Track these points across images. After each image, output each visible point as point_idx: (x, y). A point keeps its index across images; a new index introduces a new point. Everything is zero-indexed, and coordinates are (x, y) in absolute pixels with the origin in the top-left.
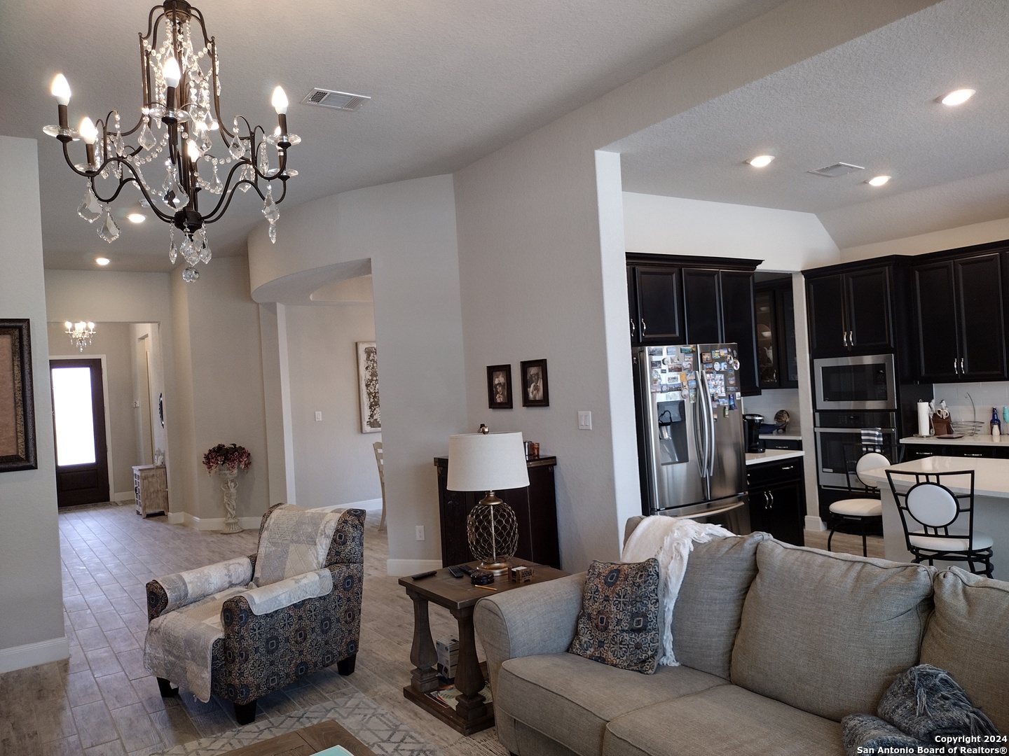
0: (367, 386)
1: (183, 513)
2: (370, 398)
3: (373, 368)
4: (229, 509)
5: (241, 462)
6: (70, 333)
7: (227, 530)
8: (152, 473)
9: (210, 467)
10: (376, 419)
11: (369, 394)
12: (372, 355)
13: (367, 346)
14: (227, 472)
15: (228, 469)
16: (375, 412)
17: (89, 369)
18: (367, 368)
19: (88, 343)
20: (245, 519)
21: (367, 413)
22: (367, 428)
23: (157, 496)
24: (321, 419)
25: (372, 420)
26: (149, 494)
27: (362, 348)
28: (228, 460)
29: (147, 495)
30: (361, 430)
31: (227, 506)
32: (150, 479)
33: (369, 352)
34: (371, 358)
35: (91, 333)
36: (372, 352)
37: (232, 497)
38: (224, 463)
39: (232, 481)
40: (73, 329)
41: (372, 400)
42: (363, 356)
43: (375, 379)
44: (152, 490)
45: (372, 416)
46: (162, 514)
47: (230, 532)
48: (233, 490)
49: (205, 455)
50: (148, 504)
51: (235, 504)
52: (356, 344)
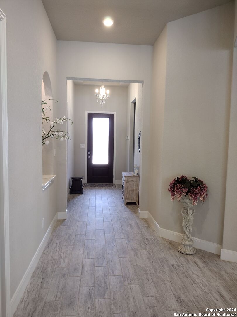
1: (147, 212)
4: (186, 232)
5: (201, 195)
6: (97, 95)
7: (182, 249)
8: (131, 179)
9: (173, 195)
14: (188, 201)
15: (190, 200)
17: (108, 118)
19: (106, 102)
20: (196, 239)
23: (133, 193)
26: (129, 191)
28: (190, 192)
29: (128, 191)
31: (185, 229)
32: (130, 183)
35: (108, 96)
37: (190, 223)
38: (187, 194)
39: (190, 209)
40: (99, 93)
44: (130, 189)
46: (135, 203)
47: (186, 253)
48: (191, 217)
49: (171, 184)
50: (128, 197)
51: (191, 228)
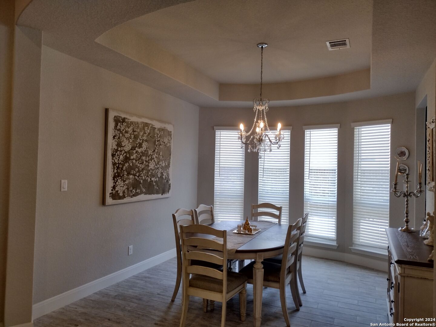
0: (113, 155)
2: (114, 168)
3: (119, 138)
10: (117, 191)
11: (114, 164)
12: (119, 124)
13: (116, 114)
16: (117, 183)
18: (114, 137)
21: (110, 183)
22: (109, 200)
24: (66, 190)
25: (114, 192)
27: (112, 115)
30: (103, 202)
33: (117, 120)
34: (118, 127)
36: (120, 122)
41: (116, 171)
42: (111, 124)
43: (119, 149)
45: (114, 187)
52: (107, 111)
